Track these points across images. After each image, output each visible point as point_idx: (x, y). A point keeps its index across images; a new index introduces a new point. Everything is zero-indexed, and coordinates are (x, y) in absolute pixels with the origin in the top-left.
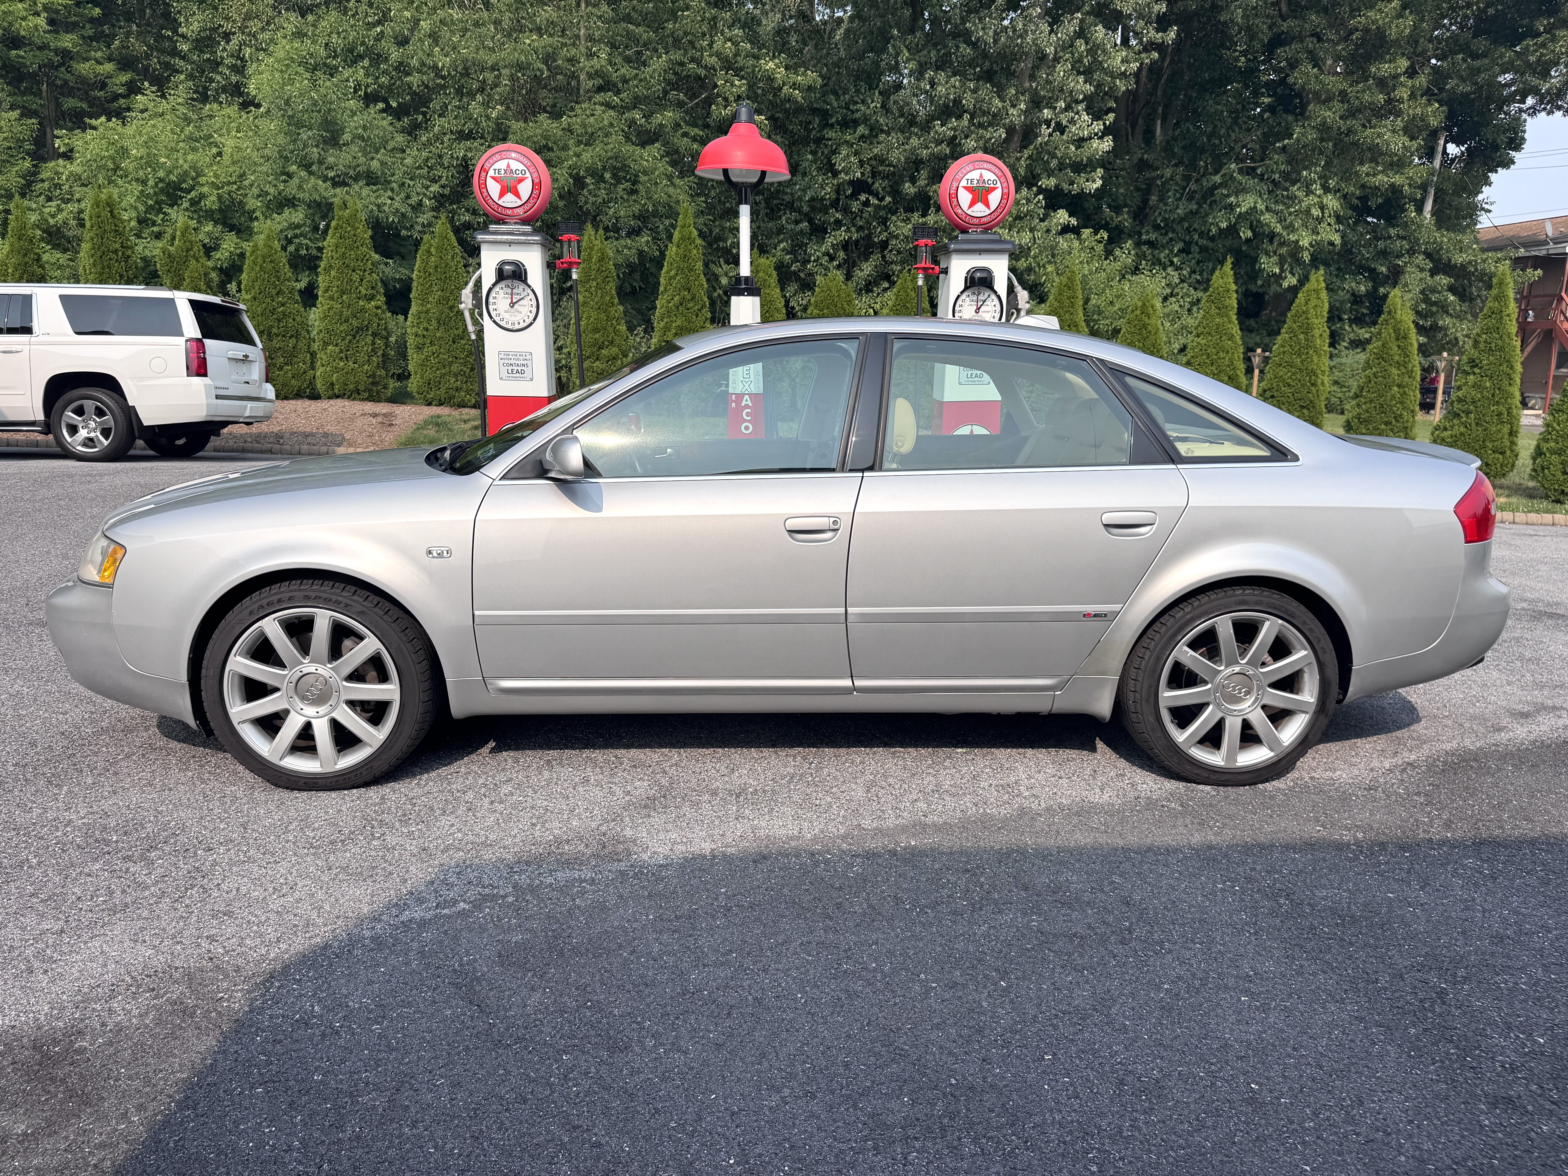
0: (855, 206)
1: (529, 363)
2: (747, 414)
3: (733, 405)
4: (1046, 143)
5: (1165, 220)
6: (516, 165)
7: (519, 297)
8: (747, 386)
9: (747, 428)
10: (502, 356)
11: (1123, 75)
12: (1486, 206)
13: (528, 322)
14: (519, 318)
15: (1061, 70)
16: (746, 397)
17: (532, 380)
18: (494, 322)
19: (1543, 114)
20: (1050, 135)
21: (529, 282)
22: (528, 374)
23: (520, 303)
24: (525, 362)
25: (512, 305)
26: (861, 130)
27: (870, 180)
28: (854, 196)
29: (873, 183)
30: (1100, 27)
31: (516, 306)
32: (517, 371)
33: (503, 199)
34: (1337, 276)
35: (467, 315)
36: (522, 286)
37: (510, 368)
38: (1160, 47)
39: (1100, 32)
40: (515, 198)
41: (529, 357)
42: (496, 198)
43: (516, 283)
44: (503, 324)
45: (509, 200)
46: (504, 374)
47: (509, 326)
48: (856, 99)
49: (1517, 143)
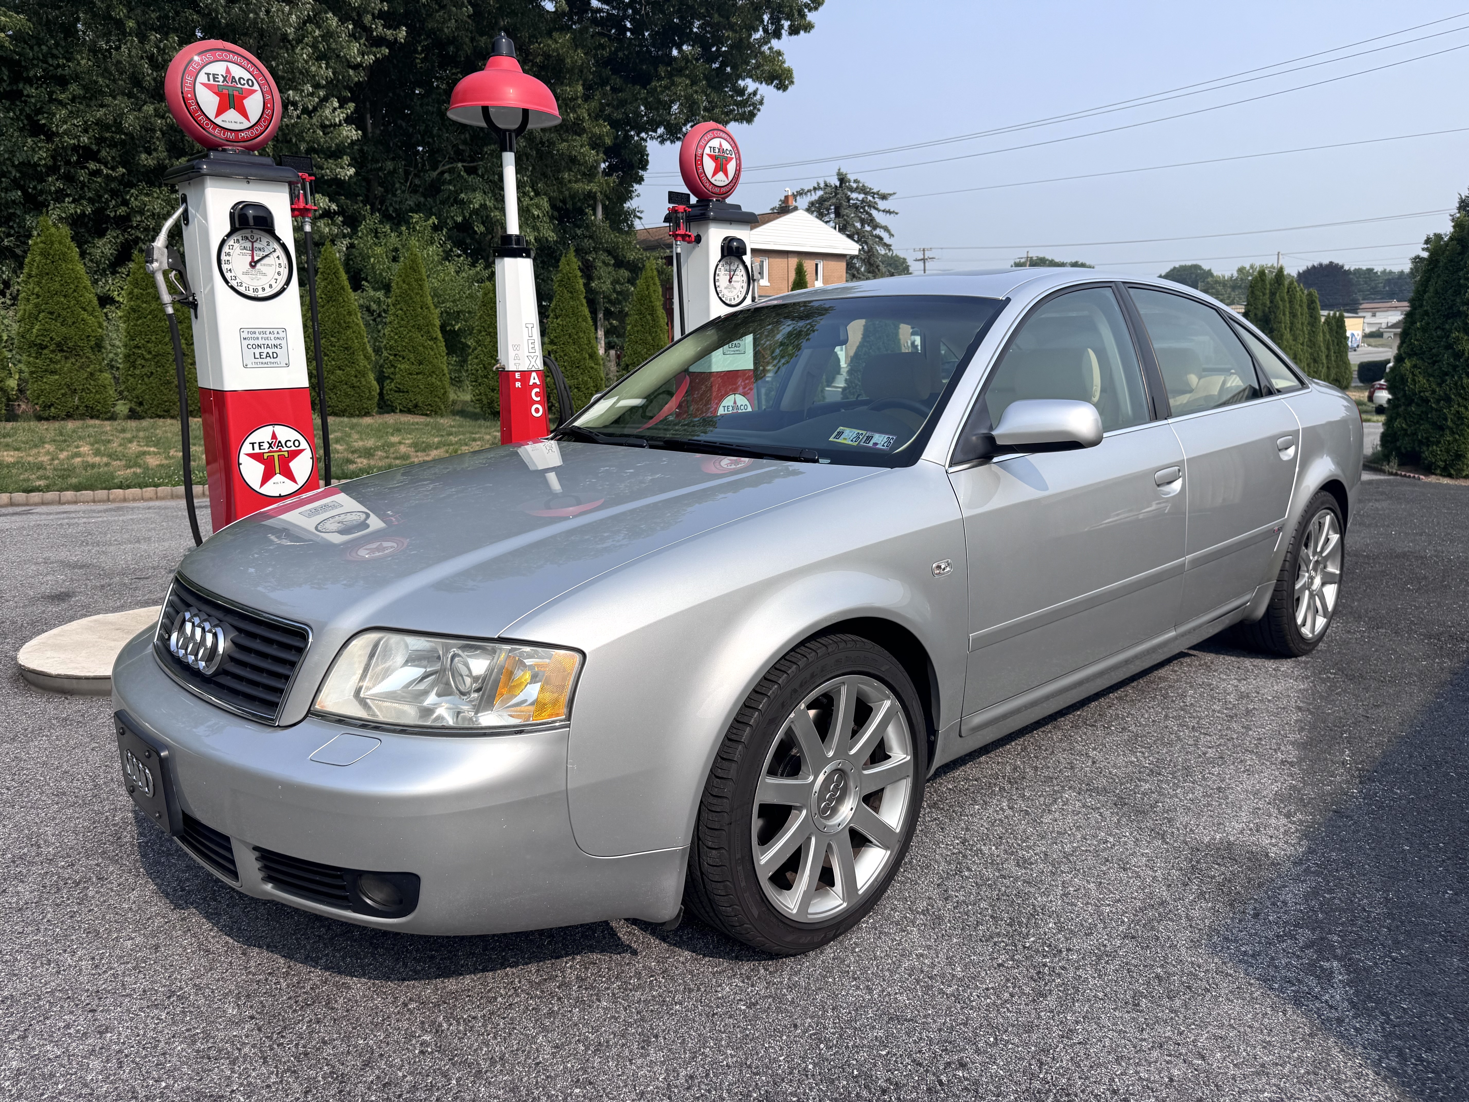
0: (83, 176)
1: (283, 343)
2: (537, 394)
3: (518, 384)
4: (293, 125)
5: (395, 210)
6: (238, 72)
7: (262, 254)
8: (533, 361)
9: (537, 410)
10: (245, 335)
11: (356, 67)
12: (638, 214)
13: (276, 288)
14: (263, 281)
15: (304, 53)
16: (534, 374)
17: (288, 365)
18: (232, 288)
19: (668, 142)
20: (299, 117)
21: (278, 233)
22: (281, 359)
23: (263, 262)
24: (277, 342)
25: (253, 264)
26: (74, 88)
27: (94, 147)
28: (81, 164)
29: (99, 151)
30: (330, 15)
31: (258, 266)
32: (268, 355)
33: (223, 117)
34: (543, 268)
35: (160, 278)
36: (265, 239)
37: (257, 351)
38: (392, 44)
39: (332, 20)
40: (240, 118)
41: (282, 335)
42: (211, 115)
43: (257, 234)
44: (242, 289)
45: (231, 120)
46: (250, 360)
47: (251, 293)
48: (55, 51)
49: (644, 164)
